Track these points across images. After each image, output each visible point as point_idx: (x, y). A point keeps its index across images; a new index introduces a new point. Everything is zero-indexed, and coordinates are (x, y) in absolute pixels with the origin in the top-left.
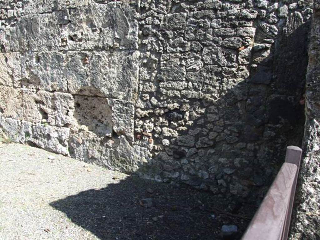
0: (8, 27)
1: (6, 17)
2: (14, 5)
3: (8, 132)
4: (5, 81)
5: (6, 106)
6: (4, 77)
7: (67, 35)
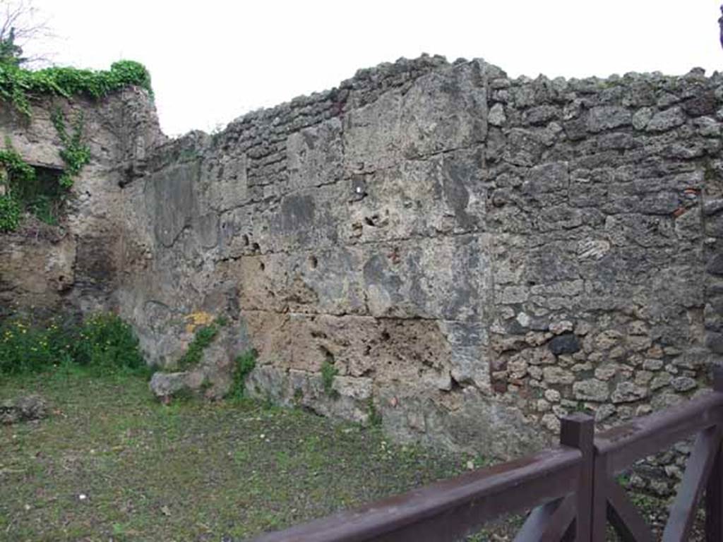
0: (266, 213)
1: (261, 197)
2: (273, 177)
4: (261, 303)
6: (259, 296)
7: (362, 218)
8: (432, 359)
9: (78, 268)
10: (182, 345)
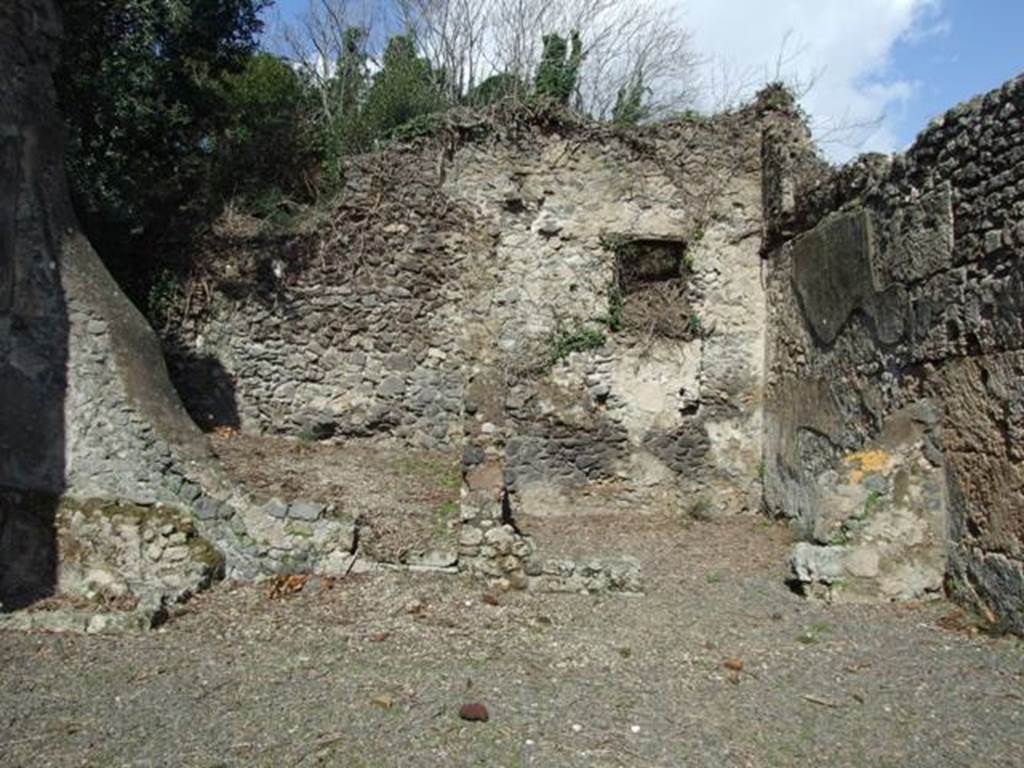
0: (989, 279)
1: (979, 252)
2: (1002, 214)
3: (995, 599)
4: (982, 440)
5: (988, 516)
6: (979, 427)
9: (704, 378)
10: (841, 502)
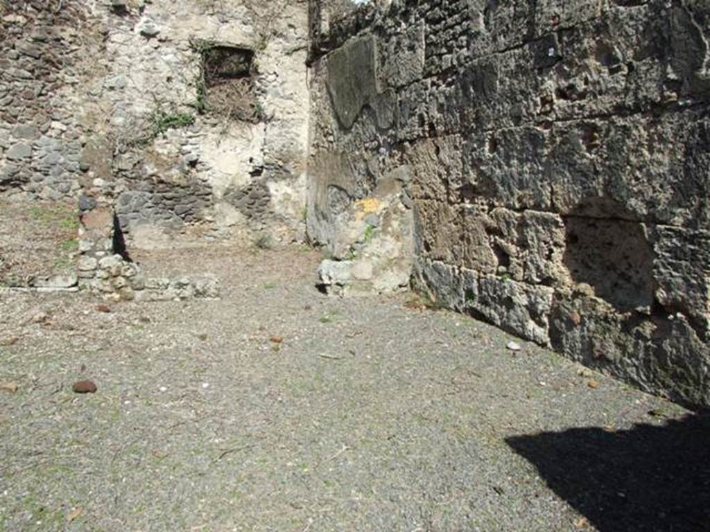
0: (443, 87)
1: (438, 69)
2: (452, 44)
3: (436, 289)
4: (434, 191)
5: (435, 238)
6: (433, 183)
7: (553, 89)
8: (632, 273)
9: (266, 151)
10: (350, 232)
